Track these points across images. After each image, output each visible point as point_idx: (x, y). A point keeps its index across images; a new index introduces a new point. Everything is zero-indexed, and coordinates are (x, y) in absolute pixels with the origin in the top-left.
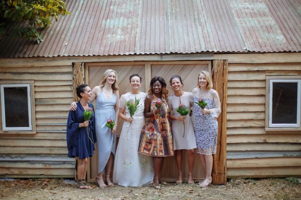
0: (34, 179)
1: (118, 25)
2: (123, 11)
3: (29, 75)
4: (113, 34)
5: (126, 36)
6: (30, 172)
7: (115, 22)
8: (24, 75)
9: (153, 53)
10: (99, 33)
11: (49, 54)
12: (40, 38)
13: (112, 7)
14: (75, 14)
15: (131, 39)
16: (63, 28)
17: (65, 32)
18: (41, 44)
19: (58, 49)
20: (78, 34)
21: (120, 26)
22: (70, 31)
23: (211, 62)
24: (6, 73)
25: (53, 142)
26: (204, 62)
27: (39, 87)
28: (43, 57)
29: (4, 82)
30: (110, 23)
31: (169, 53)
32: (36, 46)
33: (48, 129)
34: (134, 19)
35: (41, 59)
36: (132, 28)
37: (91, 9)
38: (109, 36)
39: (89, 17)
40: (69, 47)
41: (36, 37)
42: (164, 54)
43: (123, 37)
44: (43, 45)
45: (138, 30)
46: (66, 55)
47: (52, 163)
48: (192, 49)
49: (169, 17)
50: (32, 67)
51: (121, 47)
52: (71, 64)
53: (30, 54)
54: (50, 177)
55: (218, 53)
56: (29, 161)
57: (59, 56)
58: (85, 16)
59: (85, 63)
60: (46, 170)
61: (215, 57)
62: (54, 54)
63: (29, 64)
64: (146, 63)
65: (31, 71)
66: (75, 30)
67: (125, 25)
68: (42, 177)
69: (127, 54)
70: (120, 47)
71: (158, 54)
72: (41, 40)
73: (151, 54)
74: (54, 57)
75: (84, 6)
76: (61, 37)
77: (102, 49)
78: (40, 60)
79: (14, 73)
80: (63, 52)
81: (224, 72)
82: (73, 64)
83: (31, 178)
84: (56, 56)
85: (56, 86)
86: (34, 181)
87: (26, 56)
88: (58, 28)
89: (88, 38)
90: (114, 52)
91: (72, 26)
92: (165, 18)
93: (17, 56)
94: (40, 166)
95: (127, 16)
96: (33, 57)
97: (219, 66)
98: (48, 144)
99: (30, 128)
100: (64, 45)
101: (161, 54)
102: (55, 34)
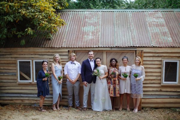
1: (90, 30)
2: (92, 22)
3: (47, 56)
4: (87, 35)
5: (94, 37)
7: (88, 28)
8: (45, 56)
9: (107, 47)
10: (80, 35)
11: (57, 46)
12: (52, 37)
13: (86, 20)
14: (68, 24)
15: (97, 38)
16: (62, 31)
17: (64, 34)
19: (61, 43)
20: (70, 35)
21: (91, 31)
22: (66, 33)
23: (135, 51)
24: (36, 54)
26: (132, 51)
28: (54, 47)
29: (35, 59)
30: (86, 29)
31: (115, 46)
32: (50, 41)
34: (98, 27)
36: (97, 32)
37: (76, 21)
38: (86, 36)
39: (75, 25)
40: (66, 42)
41: (50, 36)
42: (113, 47)
43: (92, 37)
44: (54, 41)
45: (100, 33)
46: (65, 46)
48: (126, 45)
49: (115, 26)
50: (49, 52)
52: (67, 51)
53: (47, 45)
55: (139, 47)
57: (62, 47)
58: (73, 24)
59: (74, 51)
61: (137, 49)
63: (47, 51)
64: (104, 51)
65: (48, 54)
66: (69, 32)
67: (93, 30)
69: (95, 46)
70: (91, 43)
74: (59, 47)
75: (72, 19)
76: (62, 37)
77: (83, 44)
78: (53, 49)
79: (40, 55)
80: (64, 45)
81: (142, 56)
82: (69, 51)
83: (47, 105)
84: (60, 47)
86: (49, 107)
87: (46, 47)
88: (60, 31)
89: (75, 37)
90: (88, 45)
91: (67, 30)
92: (113, 27)
93: (41, 47)
95: (95, 24)
96: (49, 47)
97: (139, 53)
100: (64, 41)
101: (111, 47)
102: (59, 34)
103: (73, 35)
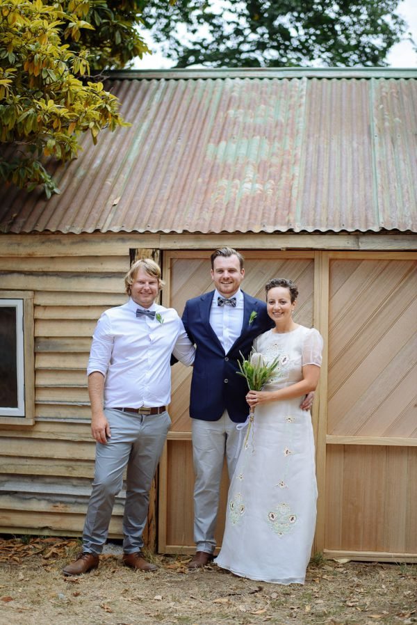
0: (26, 539)
1: (247, 156)
2: (259, 121)
3: (22, 278)
4: (234, 178)
5: (268, 186)
6: (17, 520)
7: (238, 148)
8: (9, 277)
9: (336, 230)
10: (199, 177)
11: (72, 226)
12: (52, 184)
13: (231, 112)
14: (139, 129)
15: (280, 193)
16: (109, 161)
17: (114, 173)
18: (56, 198)
19: (95, 214)
20: (148, 177)
21: (252, 159)
22: (127, 170)
25: (76, 446)
27: (45, 307)
28: (58, 232)
30: (226, 151)
31: (376, 229)
32: (42, 204)
33: (65, 414)
34: (288, 141)
35: (53, 237)
36: (282, 165)
37: (180, 116)
38: (224, 182)
39: (174, 134)
40: (124, 208)
41: (42, 181)
42: (364, 234)
43: (257, 186)
44: (59, 203)
45: (297, 170)
46: (116, 229)
47: (73, 500)
49: (377, 140)
50: (30, 257)
51: (254, 211)
52: (126, 252)
53: (24, 224)
54: (64, 535)
56: (16, 492)
57: (97, 231)
58: (164, 131)
59: (162, 251)
60: (58, 518)
62: (84, 226)
63: (23, 251)
64: (316, 255)
65: (26, 267)
66: (140, 167)
67: (264, 157)
68: (46, 533)
69: (270, 229)
70: (250, 213)
71: (349, 233)
72: (55, 190)
73: (330, 232)
74: (84, 233)
75: (164, 108)
76: (103, 184)
77: (207, 216)
78: (49, 240)
80: (109, 220)
82: (133, 253)
83: (19, 536)
85: (89, 307)
86: (25, 544)
87: (16, 229)
88: (98, 162)
89: (172, 187)
90: (235, 224)
91: (132, 158)
92: (366, 141)
94: (42, 506)
95: (270, 133)
96: (34, 233)
98: (62, 451)
99: (19, 411)
100: (110, 203)
101: (358, 234)
102: (89, 176)
103: (161, 177)
